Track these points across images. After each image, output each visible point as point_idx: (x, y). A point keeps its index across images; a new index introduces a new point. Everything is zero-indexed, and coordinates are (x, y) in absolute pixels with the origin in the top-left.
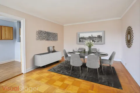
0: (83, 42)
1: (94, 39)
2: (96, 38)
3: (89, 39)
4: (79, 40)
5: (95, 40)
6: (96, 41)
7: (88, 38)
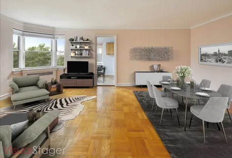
0: (205, 61)
1: (222, 58)
2: (225, 55)
3: (215, 57)
4: (200, 59)
5: (224, 58)
6: (226, 61)
7: (213, 55)
